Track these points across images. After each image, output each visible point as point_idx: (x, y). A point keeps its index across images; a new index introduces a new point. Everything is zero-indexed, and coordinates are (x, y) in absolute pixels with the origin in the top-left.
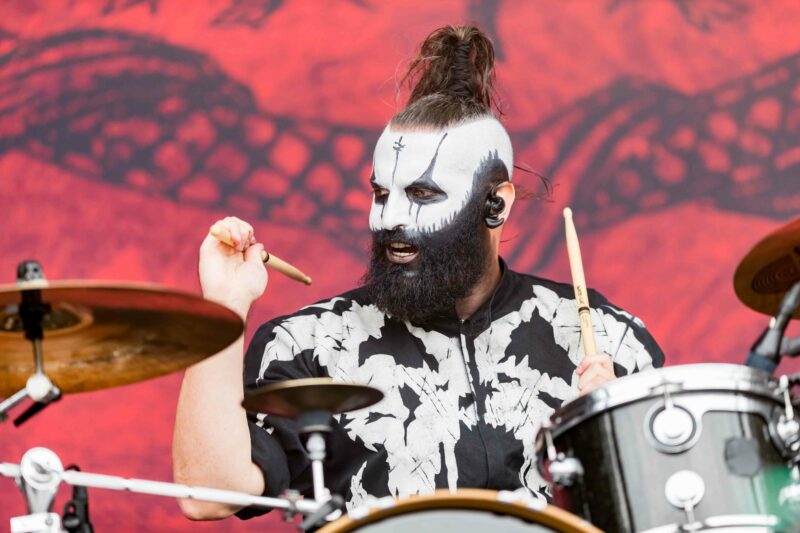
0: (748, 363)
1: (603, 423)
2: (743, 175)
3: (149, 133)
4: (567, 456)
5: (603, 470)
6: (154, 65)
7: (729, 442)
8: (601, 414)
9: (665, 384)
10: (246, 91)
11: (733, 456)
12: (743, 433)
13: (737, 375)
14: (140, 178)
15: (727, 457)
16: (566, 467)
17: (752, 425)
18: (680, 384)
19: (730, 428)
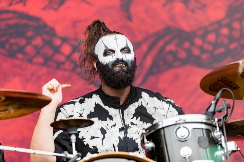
0: (205, 114)
1: (161, 132)
2: (204, 56)
3: (23, 42)
4: (150, 142)
5: (161, 146)
6: (24, 21)
7: (199, 138)
8: (160, 129)
9: (180, 120)
10: (52, 29)
11: (200, 142)
12: (204, 135)
13: (202, 118)
14: (20, 56)
15: (199, 143)
16: (150, 145)
17: (206, 133)
18: (185, 120)
19: (200, 134)
